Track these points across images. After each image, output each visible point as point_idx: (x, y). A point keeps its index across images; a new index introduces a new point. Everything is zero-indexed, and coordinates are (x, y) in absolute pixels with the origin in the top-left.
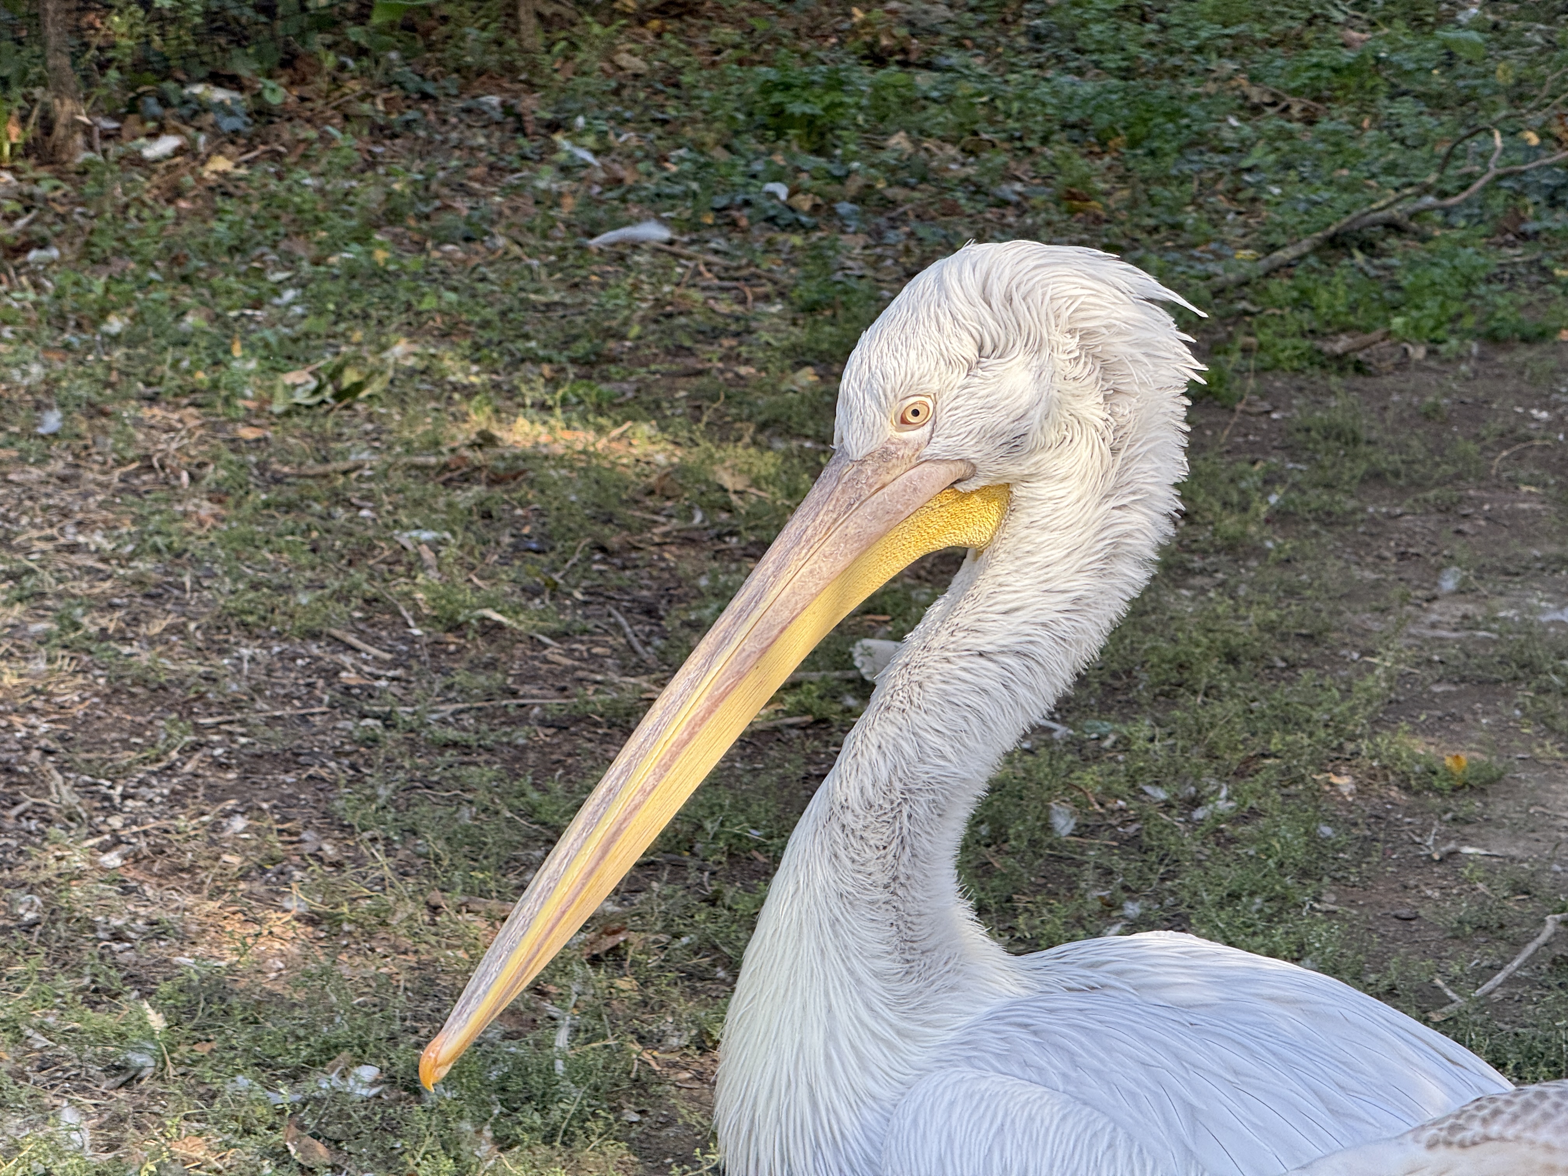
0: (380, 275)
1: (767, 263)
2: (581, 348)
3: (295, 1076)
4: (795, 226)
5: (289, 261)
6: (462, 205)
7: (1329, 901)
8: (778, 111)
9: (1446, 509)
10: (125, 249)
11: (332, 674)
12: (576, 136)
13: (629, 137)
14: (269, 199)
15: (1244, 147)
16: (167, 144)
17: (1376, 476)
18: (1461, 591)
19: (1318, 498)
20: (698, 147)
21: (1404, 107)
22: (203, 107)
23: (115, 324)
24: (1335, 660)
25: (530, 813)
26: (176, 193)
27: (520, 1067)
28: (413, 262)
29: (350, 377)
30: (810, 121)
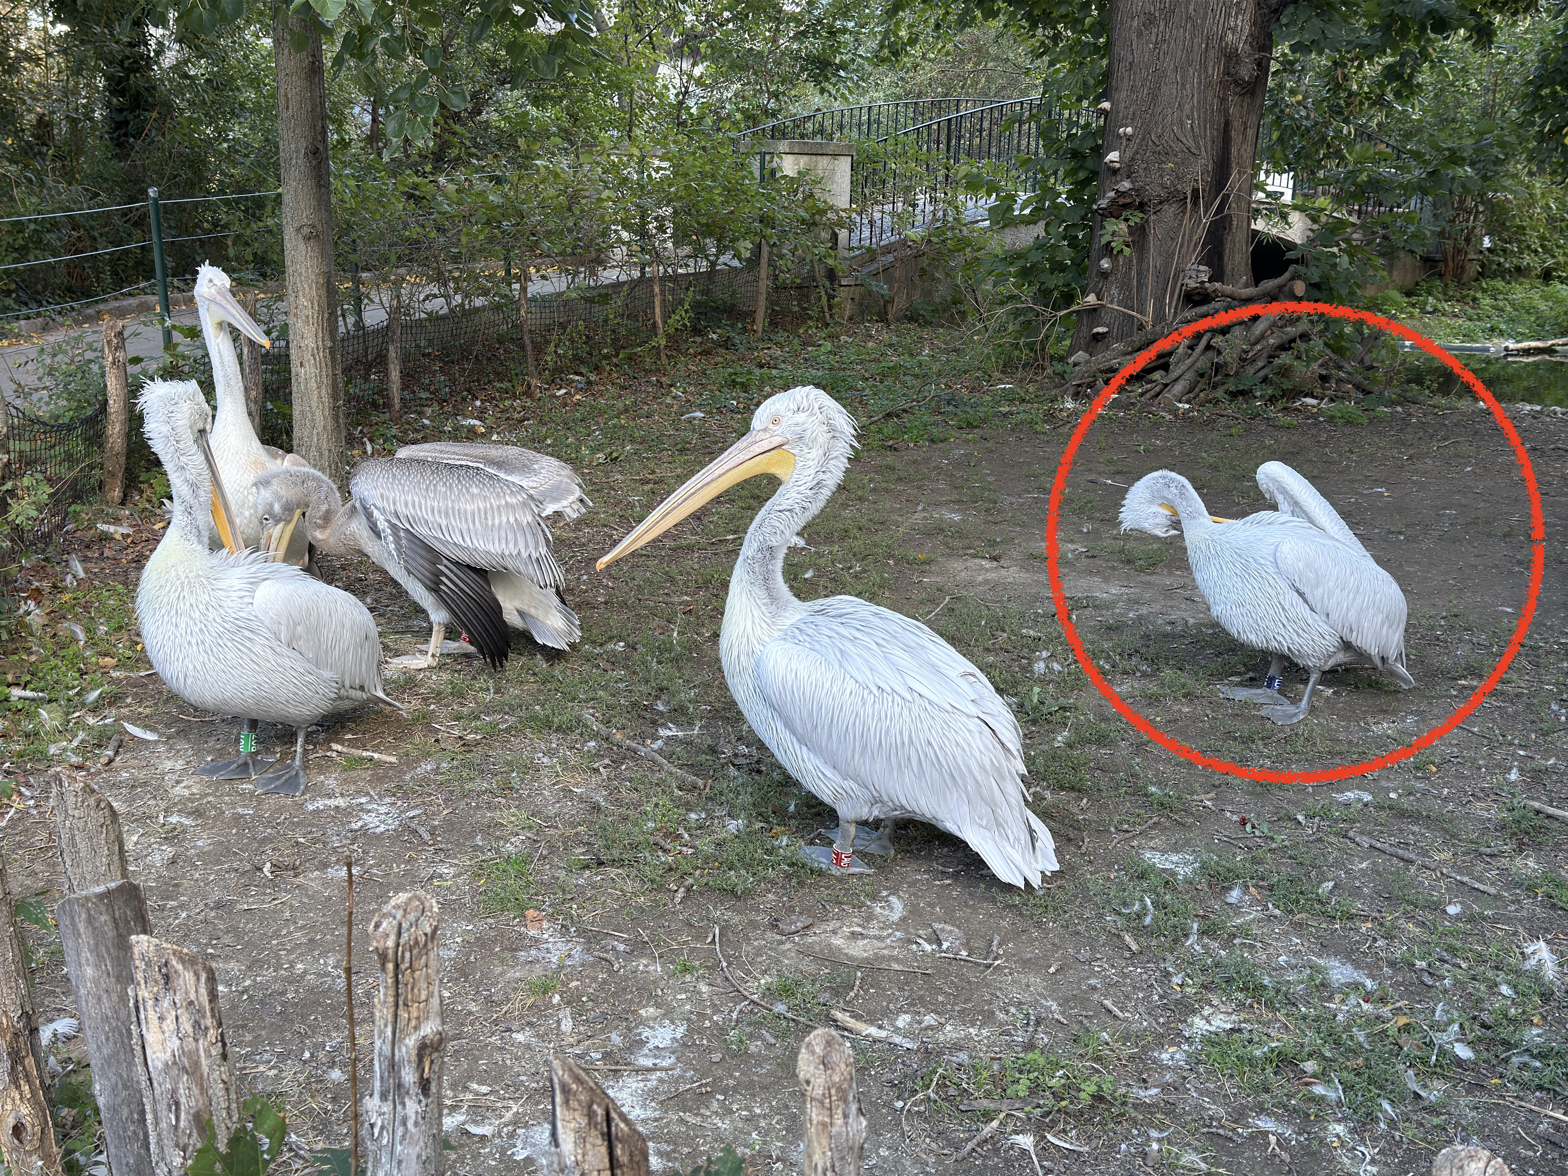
0: (623, 427)
1: (731, 423)
2: (679, 447)
3: (601, 645)
4: (739, 413)
5: (597, 423)
6: (646, 407)
7: (887, 594)
8: (734, 381)
9: (919, 488)
10: (551, 420)
11: (611, 536)
12: (677, 388)
13: (692, 388)
14: (592, 406)
15: (864, 389)
16: (563, 391)
17: (900, 479)
18: (923, 510)
19: (884, 485)
20: (712, 391)
21: (908, 378)
22: (573, 381)
23: (549, 441)
24: (889, 529)
25: (666, 573)
26: (565, 405)
27: (664, 642)
28: (632, 424)
29: (615, 455)
30: (742, 384)
